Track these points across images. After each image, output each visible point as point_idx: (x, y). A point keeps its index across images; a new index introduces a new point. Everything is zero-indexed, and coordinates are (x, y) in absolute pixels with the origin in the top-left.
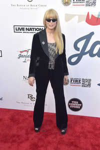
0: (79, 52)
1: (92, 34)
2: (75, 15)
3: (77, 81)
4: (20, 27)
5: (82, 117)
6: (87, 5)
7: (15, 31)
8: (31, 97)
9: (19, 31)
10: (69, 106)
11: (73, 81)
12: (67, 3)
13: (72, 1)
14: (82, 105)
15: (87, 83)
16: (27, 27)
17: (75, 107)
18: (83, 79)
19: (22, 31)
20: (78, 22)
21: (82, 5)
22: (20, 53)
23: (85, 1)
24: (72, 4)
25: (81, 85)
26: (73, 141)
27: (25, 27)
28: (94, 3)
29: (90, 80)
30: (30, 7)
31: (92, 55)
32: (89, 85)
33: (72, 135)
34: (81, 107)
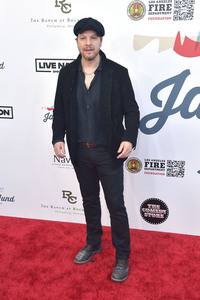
0: (161, 109)
1: (187, 73)
2: (152, 38)
3: (157, 165)
4: (48, 62)
5: (167, 236)
6: (175, 18)
7: (38, 69)
8: (68, 195)
9: (46, 69)
10: (143, 213)
11: (149, 166)
12: (138, 14)
13: (147, 11)
14: (167, 212)
15: (176, 169)
16: (61, 62)
17: (154, 215)
18: (169, 162)
19: (51, 69)
20: (159, 51)
21: (167, 18)
22: (48, 111)
23: (172, 11)
24: (147, 16)
25: (165, 172)
26: (149, 281)
27: (57, 62)
28: (190, 15)
29: (183, 163)
30: (66, 23)
31: (186, 115)
32: (181, 173)
33: (147, 270)
34: (166, 216)
